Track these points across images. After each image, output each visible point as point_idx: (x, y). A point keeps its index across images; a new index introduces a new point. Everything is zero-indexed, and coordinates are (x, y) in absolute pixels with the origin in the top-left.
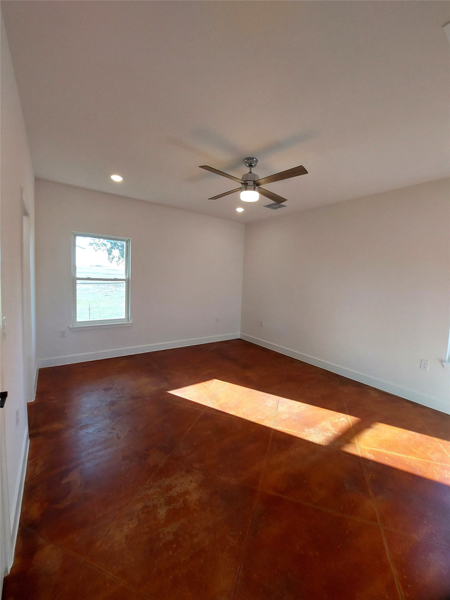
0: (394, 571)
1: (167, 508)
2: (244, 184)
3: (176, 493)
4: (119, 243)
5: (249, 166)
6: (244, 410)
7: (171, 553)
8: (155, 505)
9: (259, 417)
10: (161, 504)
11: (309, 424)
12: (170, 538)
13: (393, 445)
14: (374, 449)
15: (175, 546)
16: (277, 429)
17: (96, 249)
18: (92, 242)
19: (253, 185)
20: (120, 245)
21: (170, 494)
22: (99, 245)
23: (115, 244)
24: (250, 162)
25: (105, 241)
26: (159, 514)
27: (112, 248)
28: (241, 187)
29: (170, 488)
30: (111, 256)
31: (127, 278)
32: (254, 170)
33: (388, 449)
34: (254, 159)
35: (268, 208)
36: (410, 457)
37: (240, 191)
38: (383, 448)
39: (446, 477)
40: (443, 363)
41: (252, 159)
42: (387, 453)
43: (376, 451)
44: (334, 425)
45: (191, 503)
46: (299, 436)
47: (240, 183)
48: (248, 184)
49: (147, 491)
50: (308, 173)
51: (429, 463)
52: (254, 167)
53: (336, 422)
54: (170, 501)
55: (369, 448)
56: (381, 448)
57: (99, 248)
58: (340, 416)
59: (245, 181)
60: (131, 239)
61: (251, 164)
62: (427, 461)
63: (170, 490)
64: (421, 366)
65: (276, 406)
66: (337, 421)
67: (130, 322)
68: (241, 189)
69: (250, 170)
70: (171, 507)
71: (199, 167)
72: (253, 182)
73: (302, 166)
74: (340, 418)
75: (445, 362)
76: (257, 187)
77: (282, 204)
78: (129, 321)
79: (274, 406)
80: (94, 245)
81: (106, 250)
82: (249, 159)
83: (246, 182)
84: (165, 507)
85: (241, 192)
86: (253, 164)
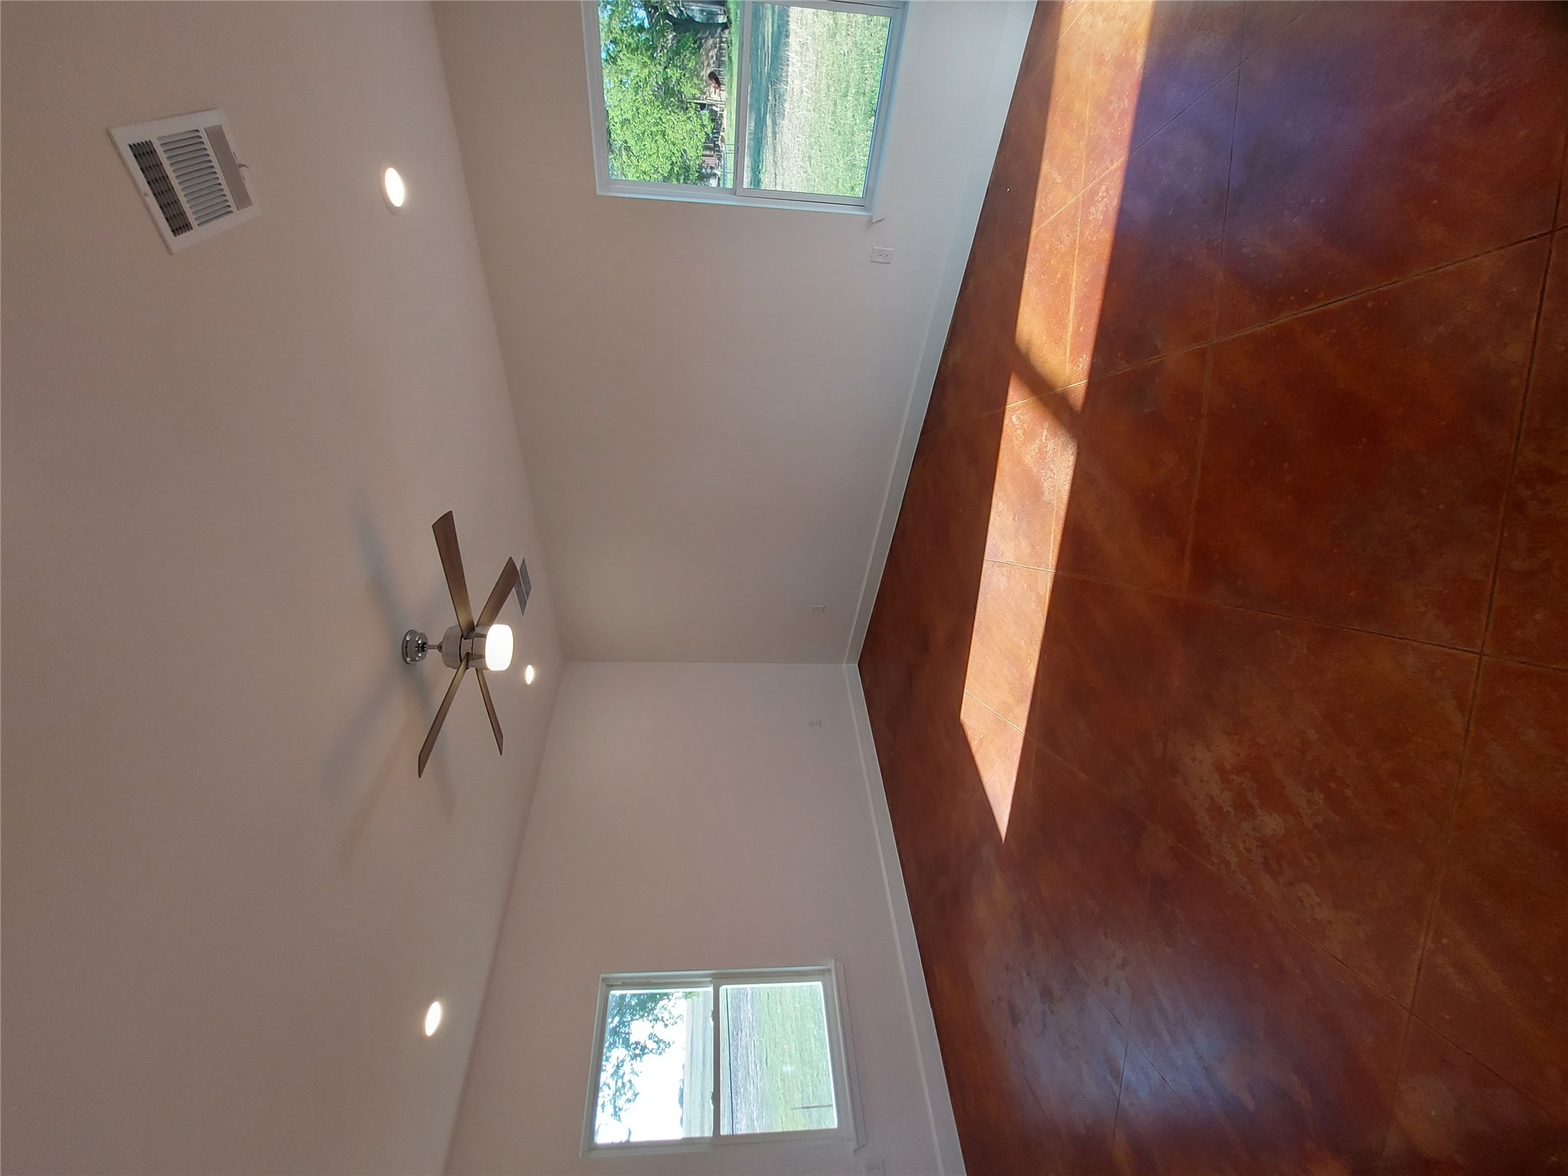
0: (1284, 318)
1: (1259, 812)
2: (468, 662)
3: (1223, 794)
4: (612, 1022)
5: (424, 651)
6: (1023, 643)
7: (1348, 792)
8: (1259, 844)
9: (1033, 606)
10: (1254, 829)
11: (1033, 491)
12: (1318, 797)
13: (1056, 316)
14: (1068, 355)
15: (1333, 785)
16: (1054, 564)
17: (630, 1095)
18: (609, 1109)
19: (471, 640)
20: (617, 1019)
21: (1229, 809)
22: (620, 1084)
23: (615, 1032)
24: (413, 649)
25: (608, 1067)
26: (1275, 830)
27: (627, 1044)
28: (474, 669)
29: (1216, 811)
30: (651, 1045)
31: (711, 982)
32: (434, 639)
33: (1065, 327)
34: (408, 639)
35: (527, 605)
36: (1074, 284)
37: (484, 671)
38: (1064, 337)
39: (1102, 217)
40: (874, 221)
41: (405, 645)
42: (1071, 328)
43: (1071, 350)
44: (1030, 436)
45: (1238, 755)
46: (1063, 514)
47: (465, 672)
48: (468, 653)
49: (1233, 867)
50: (451, 512)
51: (1082, 248)
52: (427, 639)
53: (1023, 434)
54: (1244, 808)
55: (1067, 364)
56: (1064, 340)
57: (628, 1085)
58: (1010, 425)
59: (461, 661)
60: (603, 973)
61: (418, 647)
62: (1077, 251)
63: (1221, 808)
64: (886, 263)
65: (1003, 566)
66: (1020, 432)
67: (831, 965)
68: (481, 670)
69: (432, 647)
70: (1255, 802)
71: (420, 776)
72: (465, 639)
73: (433, 526)
74: (1014, 425)
75: (871, 217)
76: (478, 630)
77: (518, 568)
78: (829, 971)
79: (1005, 572)
80: (620, 1102)
81: (634, 1062)
82: (406, 652)
83: (462, 658)
84: (1260, 818)
85: (488, 669)
86: (420, 642)
